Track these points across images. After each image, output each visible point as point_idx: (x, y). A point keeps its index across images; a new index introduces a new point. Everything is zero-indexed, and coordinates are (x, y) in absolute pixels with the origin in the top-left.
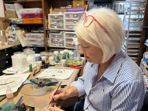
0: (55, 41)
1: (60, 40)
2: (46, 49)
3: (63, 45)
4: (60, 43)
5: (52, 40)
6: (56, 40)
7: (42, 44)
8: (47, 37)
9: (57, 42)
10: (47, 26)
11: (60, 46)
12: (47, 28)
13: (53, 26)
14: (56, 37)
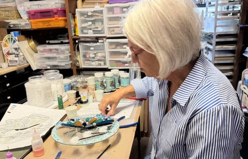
0: (90, 57)
1: (100, 55)
2: (75, 71)
3: (105, 64)
4: (98, 60)
5: (84, 56)
6: (92, 56)
7: (67, 63)
8: (75, 50)
9: (94, 58)
10: (75, 32)
11: (100, 65)
12: (75, 35)
13: (85, 31)
14: (92, 50)
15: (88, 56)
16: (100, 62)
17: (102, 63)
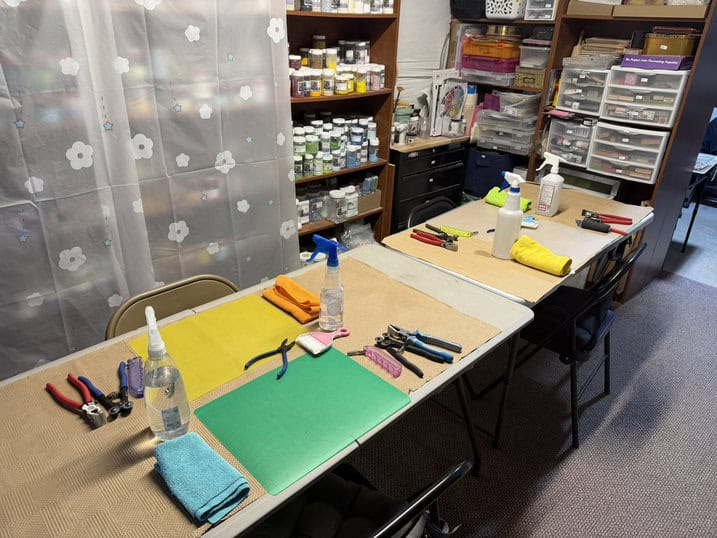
0: (562, 145)
1: (579, 144)
2: (531, 162)
3: (583, 161)
4: (574, 153)
5: (554, 141)
6: (566, 143)
7: (524, 146)
8: (542, 128)
9: (568, 147)
10: (552, 99)
11: (575, 160)
12: (551, 105)
13: (567, 103)
14: (569, 134)
15: (559, 142)
16: (575, 156)
17: (579, 158)
